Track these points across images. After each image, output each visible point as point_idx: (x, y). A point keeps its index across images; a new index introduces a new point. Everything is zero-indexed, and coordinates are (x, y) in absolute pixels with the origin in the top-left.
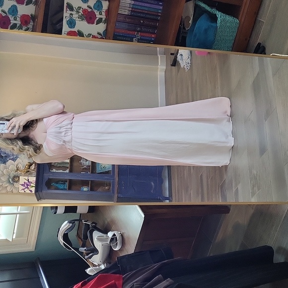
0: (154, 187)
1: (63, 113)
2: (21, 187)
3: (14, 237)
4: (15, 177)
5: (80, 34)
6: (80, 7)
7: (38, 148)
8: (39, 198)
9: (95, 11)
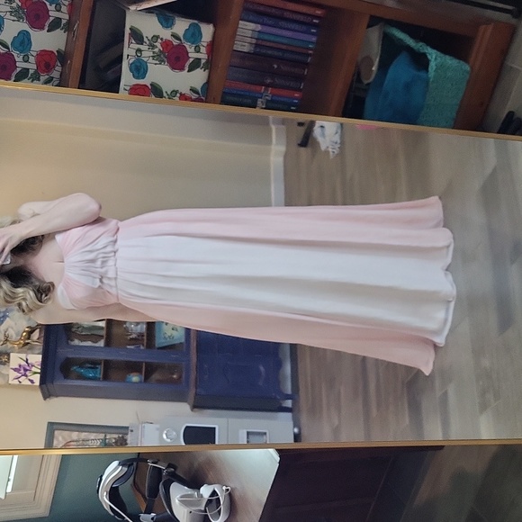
0: (263, 374)
1: (98, 221)
2: (14, 374)
3: (9, 490)
4: (1, 354)
5: (156, 91)
7: (44, 291)
8: (47, 395)
9: (187, 45)
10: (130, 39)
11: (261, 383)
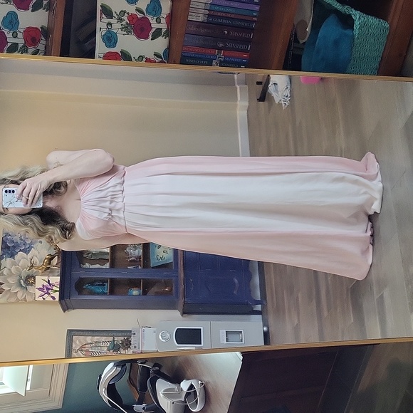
2: (38, 293)
3: (28, 388)
4: (28, 277)
5: (126, 57)
6: (124, 12)
8: (65, 308)
9: (150, 17)
10: (101, 14)
11: (235, 292)
